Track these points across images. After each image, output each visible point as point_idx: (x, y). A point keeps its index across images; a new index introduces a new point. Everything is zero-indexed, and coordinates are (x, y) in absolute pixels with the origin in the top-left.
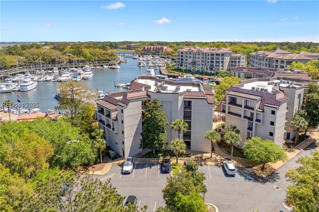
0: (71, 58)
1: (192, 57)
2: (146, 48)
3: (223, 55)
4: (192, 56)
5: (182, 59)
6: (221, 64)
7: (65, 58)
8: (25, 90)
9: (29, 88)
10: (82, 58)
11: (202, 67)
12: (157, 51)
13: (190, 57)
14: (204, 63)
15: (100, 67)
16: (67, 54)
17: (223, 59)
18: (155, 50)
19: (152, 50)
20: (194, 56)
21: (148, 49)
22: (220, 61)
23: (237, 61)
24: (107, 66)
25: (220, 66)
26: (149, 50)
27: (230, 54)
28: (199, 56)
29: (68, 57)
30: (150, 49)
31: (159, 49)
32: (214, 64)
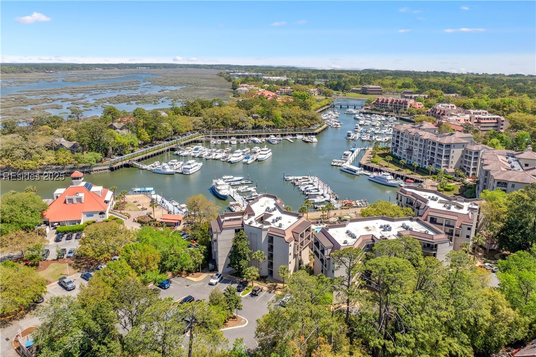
0: (257, 122)
1: (408, 142)
2: (380, 101)
3: (448, 146)
4: (408, 139)
5: (397, 142)
6: (444, 159)
7: (250, 122)
8: (188, 173)
9: (191, 171)
10: (271, 123)
11: (419, 158)
12: (397, 106)
13: (406, 141)
14: (421, 154)
15: (291, 137)
16: (254, 115)
17: (449, 151)
18: (393, 104)
19: (389, 104)
20: (411, 140)
21: (382, 102)
22: (444, 154)
23: (473, 156)
24: (301, 136)
25: (443, 162)
26: (384, 103)
27: (463, 145)
28: (416, 142)
29: (253, 120)
30: (387, 102)
31: (400, 103)
32: (435, 157)
